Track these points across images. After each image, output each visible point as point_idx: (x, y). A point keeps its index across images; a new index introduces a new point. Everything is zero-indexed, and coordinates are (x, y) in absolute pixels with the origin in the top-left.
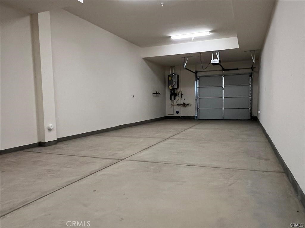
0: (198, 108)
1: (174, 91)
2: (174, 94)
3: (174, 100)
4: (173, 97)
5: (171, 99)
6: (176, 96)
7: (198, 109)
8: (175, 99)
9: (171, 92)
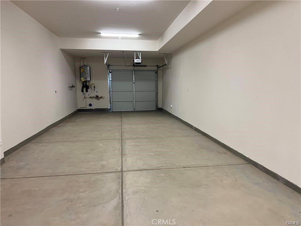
0: (111, 100)
1: (86, 84)
2: (86, 87)
3: (87, 93)
4: (85, 89)
5: (83, 91)
6: (89, 88)
7: (112, 102)
8: (87, 91)
9: (83, 84)
